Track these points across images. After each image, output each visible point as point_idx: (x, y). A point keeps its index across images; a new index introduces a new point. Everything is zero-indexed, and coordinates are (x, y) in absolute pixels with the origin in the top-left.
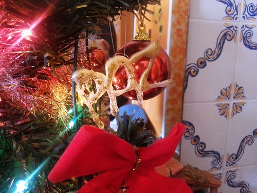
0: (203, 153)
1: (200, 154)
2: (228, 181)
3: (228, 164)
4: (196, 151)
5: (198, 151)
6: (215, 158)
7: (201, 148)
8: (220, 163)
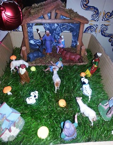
0: (86, 7)
1: (85, 7)
2: (102, 31)
3: (103, 19)
4: (82, 4)
5: (83, 5)
6: (95, 13)
7: (85, 3)
8: (98, 17)
